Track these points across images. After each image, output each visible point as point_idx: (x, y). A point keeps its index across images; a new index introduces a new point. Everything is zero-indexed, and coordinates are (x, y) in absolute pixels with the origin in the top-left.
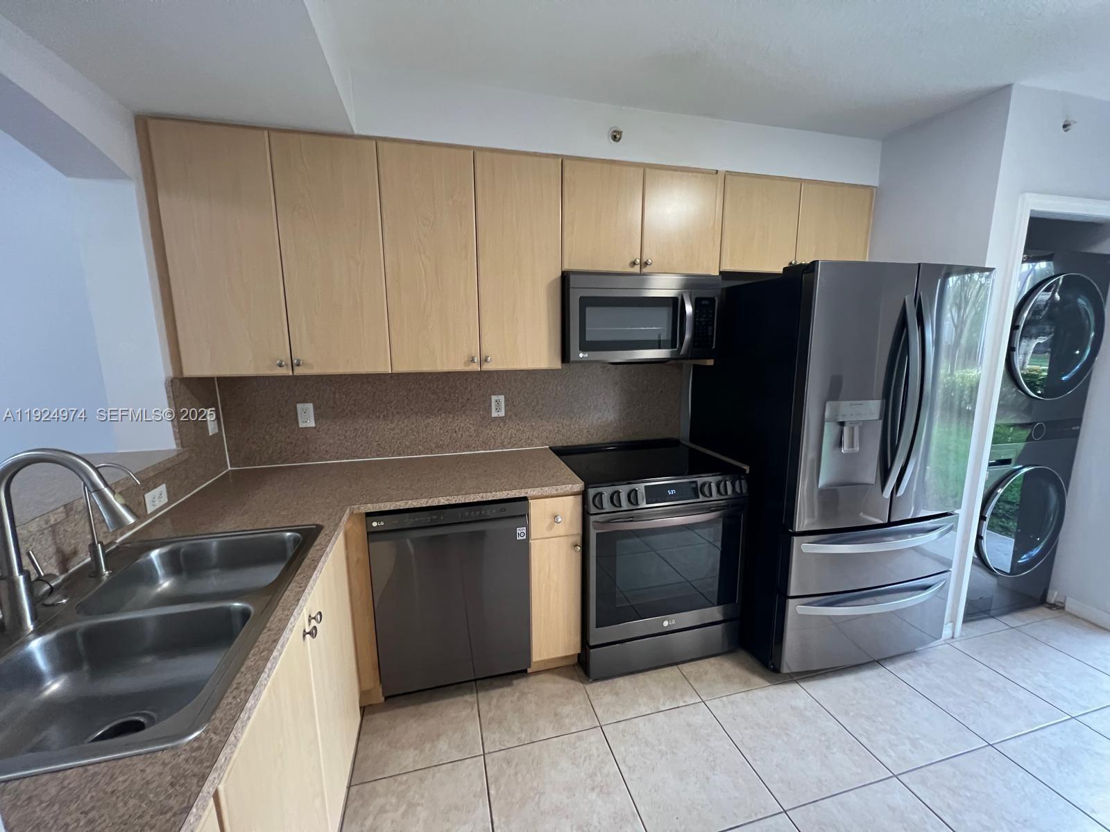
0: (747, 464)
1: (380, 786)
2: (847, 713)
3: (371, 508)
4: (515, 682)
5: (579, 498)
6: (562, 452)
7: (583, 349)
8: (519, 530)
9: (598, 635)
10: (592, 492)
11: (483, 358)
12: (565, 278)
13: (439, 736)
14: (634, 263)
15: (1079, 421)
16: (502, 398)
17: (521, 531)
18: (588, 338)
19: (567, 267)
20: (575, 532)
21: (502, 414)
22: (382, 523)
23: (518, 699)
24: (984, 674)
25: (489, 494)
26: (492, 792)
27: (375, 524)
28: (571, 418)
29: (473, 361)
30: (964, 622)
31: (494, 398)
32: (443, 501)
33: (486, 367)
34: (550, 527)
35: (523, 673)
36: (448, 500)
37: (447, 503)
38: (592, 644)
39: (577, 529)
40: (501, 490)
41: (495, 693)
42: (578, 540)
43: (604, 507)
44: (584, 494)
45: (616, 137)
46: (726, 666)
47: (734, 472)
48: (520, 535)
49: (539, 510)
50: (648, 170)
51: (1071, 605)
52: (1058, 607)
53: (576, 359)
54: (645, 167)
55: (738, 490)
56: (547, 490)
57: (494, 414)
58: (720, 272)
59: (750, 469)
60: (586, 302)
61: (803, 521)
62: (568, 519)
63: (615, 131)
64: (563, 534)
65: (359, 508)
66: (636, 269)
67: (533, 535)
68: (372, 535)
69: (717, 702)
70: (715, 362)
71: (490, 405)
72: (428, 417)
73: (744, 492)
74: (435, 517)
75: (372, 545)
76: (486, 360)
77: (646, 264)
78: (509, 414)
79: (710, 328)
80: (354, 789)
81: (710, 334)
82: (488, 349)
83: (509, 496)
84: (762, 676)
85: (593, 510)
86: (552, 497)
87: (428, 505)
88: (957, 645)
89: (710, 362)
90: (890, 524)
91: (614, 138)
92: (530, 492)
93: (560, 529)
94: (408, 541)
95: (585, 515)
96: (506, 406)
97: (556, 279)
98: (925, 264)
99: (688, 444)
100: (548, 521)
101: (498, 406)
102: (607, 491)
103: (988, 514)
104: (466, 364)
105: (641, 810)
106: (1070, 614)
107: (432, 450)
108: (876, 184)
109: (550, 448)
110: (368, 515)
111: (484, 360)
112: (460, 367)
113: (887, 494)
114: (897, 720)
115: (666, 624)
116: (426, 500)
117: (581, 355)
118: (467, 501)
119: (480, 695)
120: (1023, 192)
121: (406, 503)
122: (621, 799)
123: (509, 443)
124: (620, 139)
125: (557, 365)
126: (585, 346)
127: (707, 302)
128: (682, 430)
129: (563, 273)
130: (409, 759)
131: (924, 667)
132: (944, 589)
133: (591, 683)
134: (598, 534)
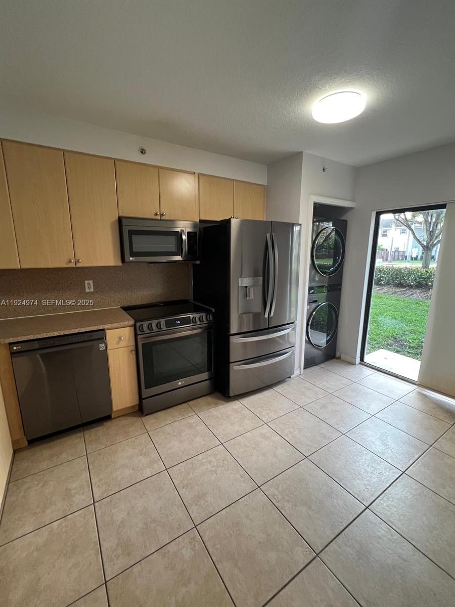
0: (213, 308)
1: (28, 479)
2: (253, 407)
3: (12, 340)
4: (105, 423)
5: (133, 328)
6: (127, 309)
7: (132, 255)
8: (100, 345)
9: (146, 393)
10: (138, 324)
11: (77, 260)
12: (120, 220)
13: (61, 454)
14: (156, 214)
15: (340, 285)
16: (91, 282)
17: (102, 346)
18: (134, 250)
19: (121, 215)
20: (132, 344)
21: (92, 290)
22: (20, 347)
23: (106, 430)
24: (307, 385)
25: (83, 329)
26: (91, 467)
27: (15, 348)
28: (132, 291)
29: (70, 261)
30: (304, 368)
31: (86, 282)
32: (56, 334)
33: (79, 265)
34: (118, 343)
35: (108, 418)
36: (59, 333)
37: (59, 334)
38: (143, 397)
39: (133, 343)
40: (89, 326)
41: (93, 430)
42: (134, 348)
43: (144, 330)
44: (135, 326)
45: (143, 152)
46: (209, 399)
47: (208, 312)
48: (101, 348)
49: (112, 336)
50: (160, 170)
51: (343, 357)
52: (339, 358)
53: (128, 261)
54: (159, 168)
55: (208, 319)
56: (115, 325)
57: (87, 290)
58: (200, 220)
59: (215, 310)
60: (132, 233)
61: (234, 329)
62: (127, 338)
63: (142, 149)
64: (125, 346)
65: (4, 341)
66: (158, 217)
67: (109, 348)
68: (13, 354)
69: (202, 413)
70: (200, 262)
71: (85, 286)
72: (46, 293)
73: (211, 319)
74: (52, 342)
75: (14, 360)
76: (78, 261)
77: (163, 215)
78: (96, 290)
79: (195, 246)
80: (11, 484)
81: (196, 249)
82: (79, 255)
83: (94, 329)
84: (223, 400)
85: (139, 332)
86: (118, 328)
87: (47, 336)
88: (301, 377)
89: (198, 262)
90: (269, 328)
91: (142, 152)
92: (106, 326)
93: (123, 344)
94: (38, 356)
95: (136, 335)
96: (94, 286)
97: (115, 221)
98: (273, 221)
99: (193, 301)
100: (117, 340)
101: (89, 287)
102: (146, 324)
103: (310, 323)
104: (66, 264)
105: (162, 457)
106: (342, 360)
107: (50, 311)
108: (266, 184)
109: (121, 307)
110: (10, 344)
111: (77, 262)
112: (64, 265)
113: (266, 316)
114: (271, 406)
115: (180, 383)
116: (46, 334)
117: (131, 259)
118: (70, 333)
119: (85, 432)
120: (310, 194)
121: (34, 336)
122: (154, 455)
123: (97, 306)
124: (145, 153)
125: (120, 264)
126: (133, 254)
127: (193, 234)
128: (190, 296)
129: (119, 217)
130: (44, 465)
131: (287, 386)
132: (293, 353)
133: (144, 416)
134: (143, 344)
